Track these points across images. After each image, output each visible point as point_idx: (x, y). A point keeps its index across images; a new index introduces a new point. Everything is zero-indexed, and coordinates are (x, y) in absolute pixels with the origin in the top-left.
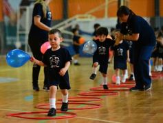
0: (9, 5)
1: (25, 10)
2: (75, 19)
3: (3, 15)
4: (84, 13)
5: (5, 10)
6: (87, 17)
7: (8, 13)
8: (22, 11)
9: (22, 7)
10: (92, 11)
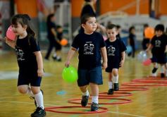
0: (44, 2)
1: (59, 6)
2: (108, 16)
3: (37, 12)
4: (116, 10)
5: (39, 7)
6: (119, 14)
7: (42, 9)
8: (56, 7)
9: (57, 4)
10: (125, 8)
